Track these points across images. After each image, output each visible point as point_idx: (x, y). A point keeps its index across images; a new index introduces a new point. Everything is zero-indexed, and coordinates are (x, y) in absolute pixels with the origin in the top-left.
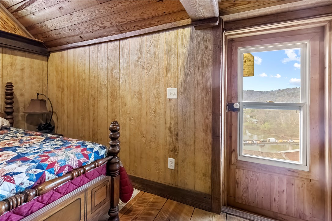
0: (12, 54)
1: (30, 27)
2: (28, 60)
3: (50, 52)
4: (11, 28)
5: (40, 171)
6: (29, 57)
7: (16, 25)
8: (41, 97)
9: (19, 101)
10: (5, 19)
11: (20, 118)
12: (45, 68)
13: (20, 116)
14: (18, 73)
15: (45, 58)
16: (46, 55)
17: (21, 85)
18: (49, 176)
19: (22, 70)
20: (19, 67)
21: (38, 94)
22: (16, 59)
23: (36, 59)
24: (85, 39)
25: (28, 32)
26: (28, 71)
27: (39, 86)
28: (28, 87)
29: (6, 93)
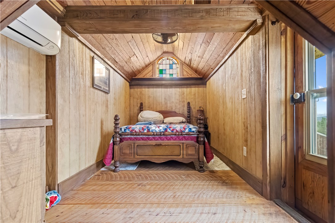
0: (190, 88)
1: (196, 71)
2: (197, 89)
3: (206, 82)
4: (190, 74)
5: (166, 128)
6: (197, 88)
7: (192, 73)
8: (201, 109)
9: (193, 111)
10: (188, 71)
11: (194, 120)
12: (205, 91)
13: (194, 119)
14: (193, 97)
15: (205, 86)
16: (205, 84)
17: (194, 103)
18: (168, 130)
19: (194, 95)
20: (193, 93)
21: (200, 107)
22: (192, 90)
23: (200, 87)
24: (213, 69)
25: (196, 74)
26: (197, 95)
27: (202, 103)
28: (197, 104)
29: (188, 107)
